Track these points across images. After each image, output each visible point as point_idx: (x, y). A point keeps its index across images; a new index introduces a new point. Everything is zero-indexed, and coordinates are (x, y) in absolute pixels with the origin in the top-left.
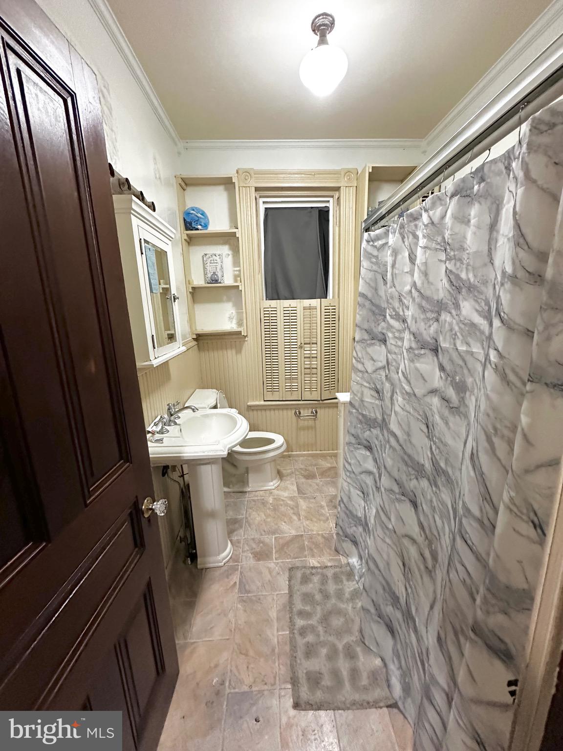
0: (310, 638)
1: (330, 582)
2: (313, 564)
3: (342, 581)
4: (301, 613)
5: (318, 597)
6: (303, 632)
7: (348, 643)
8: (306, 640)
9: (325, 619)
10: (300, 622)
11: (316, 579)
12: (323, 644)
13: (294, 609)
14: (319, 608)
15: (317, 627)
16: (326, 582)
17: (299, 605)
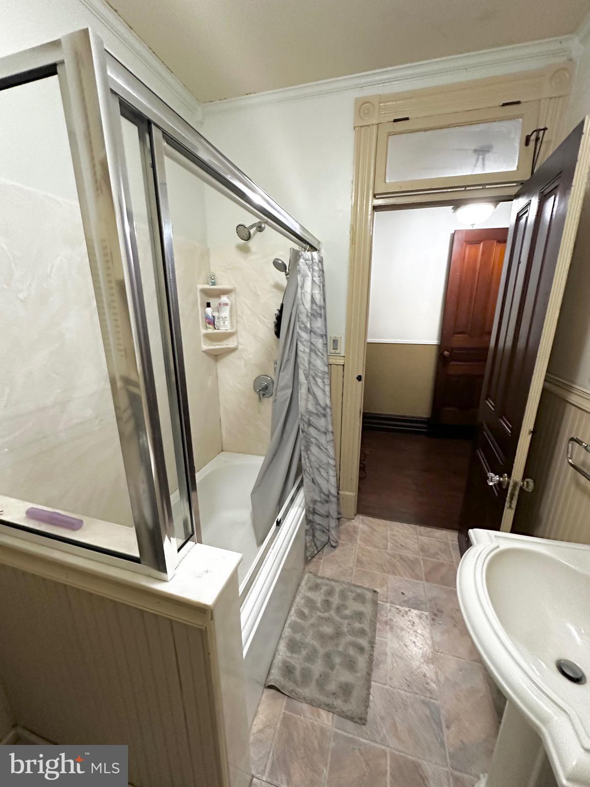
0: (357, 625)
1: (316, 676)
2: (328, 717)
3: (303, 669)
4: (361, 649)
5: (337, 660)
6: (362, 632)
7: (326, 611)
8: (360, 626)
9: (338, 634)
10: (364, 642)
11: (332, 687)
12: (345, 617)
13: (367, 657)
14: (341, 649)
15: (348, 631)
16: (321, 676)
17: (362, 661)
